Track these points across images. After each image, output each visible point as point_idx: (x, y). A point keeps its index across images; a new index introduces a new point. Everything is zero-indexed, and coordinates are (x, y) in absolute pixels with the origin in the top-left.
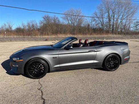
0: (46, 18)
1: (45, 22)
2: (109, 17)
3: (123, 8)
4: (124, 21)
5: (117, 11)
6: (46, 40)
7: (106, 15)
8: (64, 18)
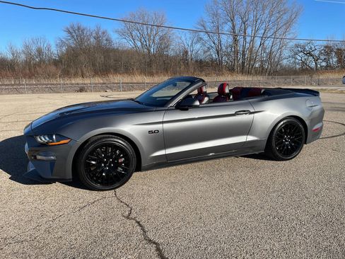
0: (76, 32)
1: (72, 43)
2: (234, 32)
3: (267, 12)
4: (268, 43)
5: (251, 17)
6: (81, 90)
7: (227, 28)
8: (122, 34)
